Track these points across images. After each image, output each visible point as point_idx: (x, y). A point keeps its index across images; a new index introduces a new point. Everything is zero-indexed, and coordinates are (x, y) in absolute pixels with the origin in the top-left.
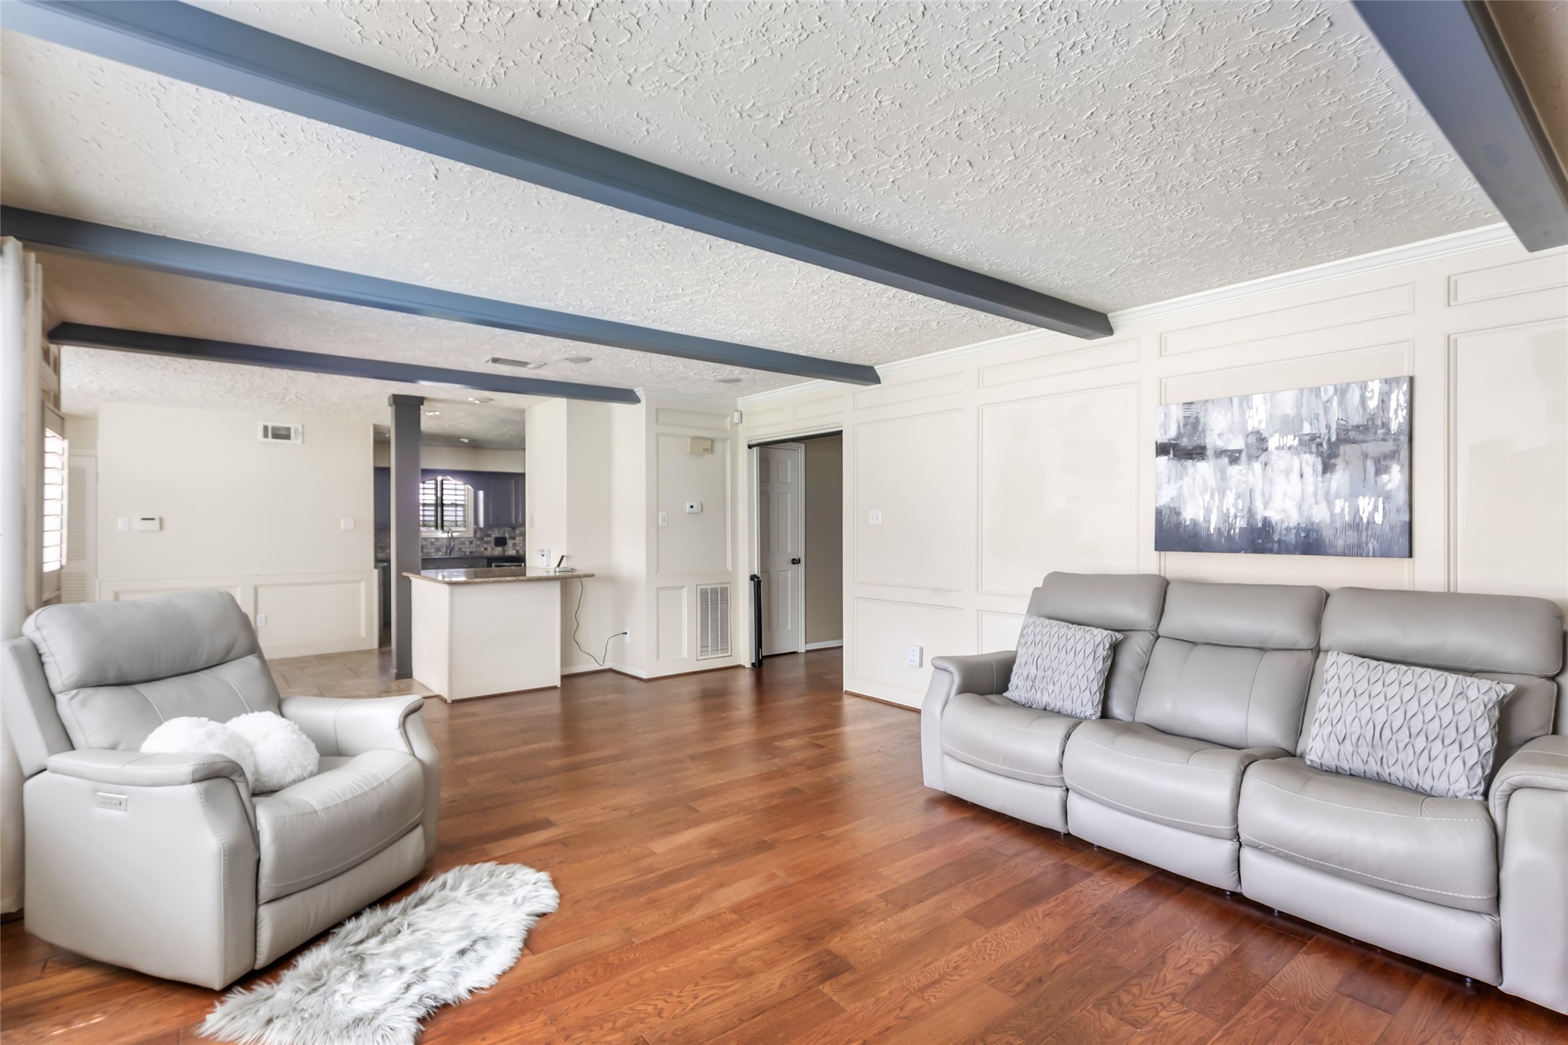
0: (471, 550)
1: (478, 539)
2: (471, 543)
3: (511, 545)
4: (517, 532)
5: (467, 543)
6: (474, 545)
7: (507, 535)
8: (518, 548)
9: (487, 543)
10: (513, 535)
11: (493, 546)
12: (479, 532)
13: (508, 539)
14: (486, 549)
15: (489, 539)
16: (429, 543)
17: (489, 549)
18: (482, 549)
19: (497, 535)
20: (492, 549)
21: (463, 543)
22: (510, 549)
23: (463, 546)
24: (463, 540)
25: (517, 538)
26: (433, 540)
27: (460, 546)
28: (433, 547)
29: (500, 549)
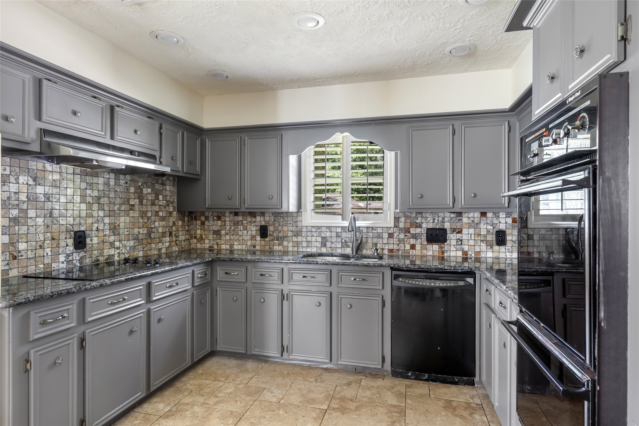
0: (391, 247)
1: (401, 230)
2: (391, 236)
3: (454, 242)
4: (465, 220)
5: (386, 235)
6: (395, 241)
7: (447, 226)
8: (466, 248)
9: (415, 236)
10: (458, 225)
11: (426, 243)
12: (402, 219)
13: (448, 232)
14: (413, 247)
15: (418, 230)
16: (334, 234)
17: (418, 247)
18: (408, 247)
19: (431, 226)
20: (423, 248)
21: (380, 236)
22: (453, 248)
23: (380, 241)
24: (380, 230)
25: (465, 231)
26: (339, 230)
27: (375, 240)
28: (340, 240)
29: (436, 247)
